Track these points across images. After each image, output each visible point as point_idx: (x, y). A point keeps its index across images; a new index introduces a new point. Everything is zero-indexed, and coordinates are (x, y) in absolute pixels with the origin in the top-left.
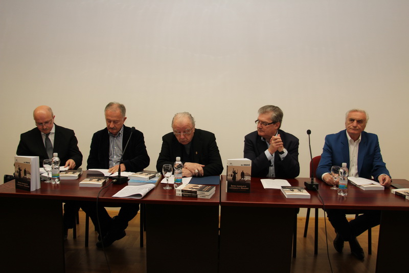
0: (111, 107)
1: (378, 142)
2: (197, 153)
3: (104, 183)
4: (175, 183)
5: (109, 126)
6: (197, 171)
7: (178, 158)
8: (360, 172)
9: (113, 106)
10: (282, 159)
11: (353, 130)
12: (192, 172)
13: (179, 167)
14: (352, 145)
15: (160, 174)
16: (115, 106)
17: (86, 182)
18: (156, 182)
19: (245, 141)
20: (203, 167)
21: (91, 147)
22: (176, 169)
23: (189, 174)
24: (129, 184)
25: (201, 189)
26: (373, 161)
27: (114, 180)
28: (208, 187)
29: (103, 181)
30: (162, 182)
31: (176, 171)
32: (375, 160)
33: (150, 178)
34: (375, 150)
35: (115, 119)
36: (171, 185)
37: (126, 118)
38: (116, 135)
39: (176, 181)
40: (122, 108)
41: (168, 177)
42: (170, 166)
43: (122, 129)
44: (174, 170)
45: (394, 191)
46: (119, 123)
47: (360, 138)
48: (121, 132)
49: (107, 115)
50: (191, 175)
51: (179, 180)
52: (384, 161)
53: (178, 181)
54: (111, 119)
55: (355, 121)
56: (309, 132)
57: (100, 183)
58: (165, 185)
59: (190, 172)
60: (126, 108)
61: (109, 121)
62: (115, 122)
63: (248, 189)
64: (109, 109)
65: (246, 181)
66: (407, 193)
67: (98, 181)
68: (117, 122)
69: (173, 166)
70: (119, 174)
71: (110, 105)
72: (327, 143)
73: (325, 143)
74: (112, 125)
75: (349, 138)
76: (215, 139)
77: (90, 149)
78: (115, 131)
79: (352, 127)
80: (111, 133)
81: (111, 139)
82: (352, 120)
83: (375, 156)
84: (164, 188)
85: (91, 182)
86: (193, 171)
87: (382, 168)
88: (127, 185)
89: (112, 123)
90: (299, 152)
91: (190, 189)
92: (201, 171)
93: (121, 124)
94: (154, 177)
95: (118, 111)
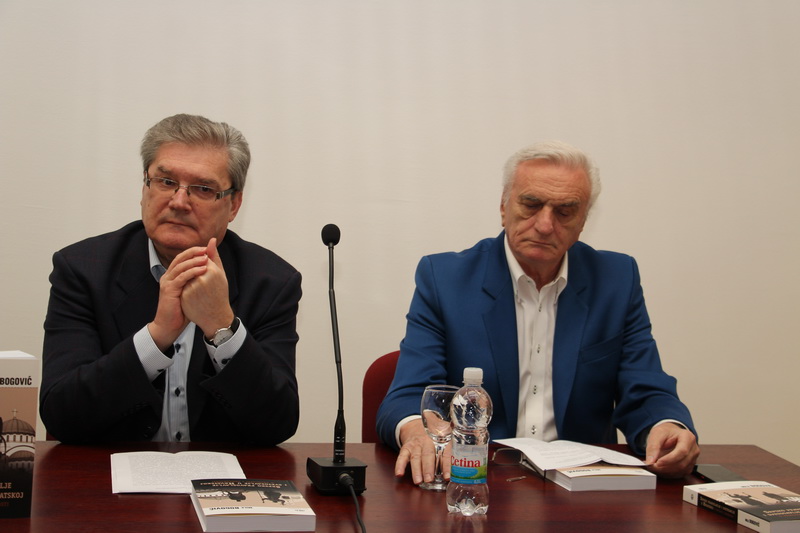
1: (640, 290)
8: (563, 415)
10: (221, 366)
11: (537, 245)
14: (530, 299)
19: (52, 278)
26: (619, 369)
32: (625, 364)
34: (627, 324)
45: (692, 491)
47: (564, 273)
52: (668, 366)
55: (547, 211)
56: (331, 235)
63: (19, 495)
65: (13, 458)
66: (747, 499)
72: (425, 292)
73: (418, 292)
75: (517, 272)
79: (531, 234)
82: (534, 205)
83: (627, 350)
87: (661, 398)
90: (300, 329)
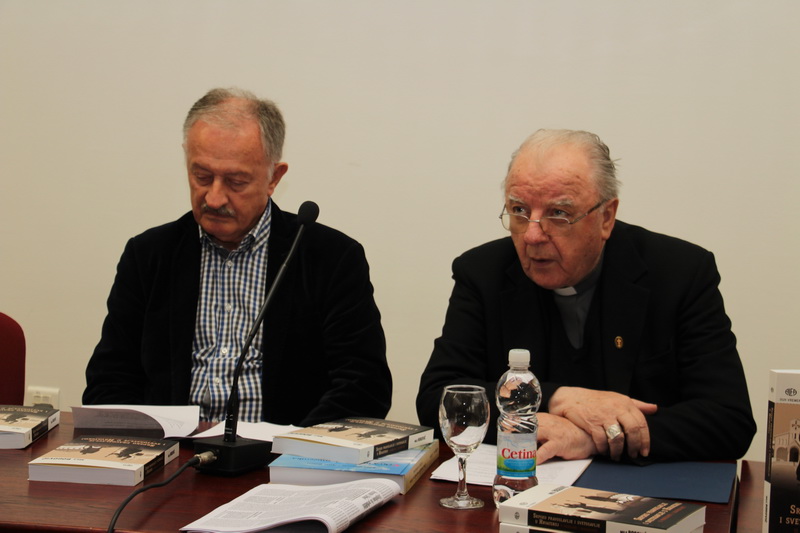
0: (214, 109)
2: (619, 341)
3: (154, 469)
4: (499, 481)
5: (199, 201)
6: (615, 431)
7: (519, 356)
9: (225, 106)
12: (589, 435)
13: (524, 402)
15: (429, 435)
16: (231, 108)
17: (65, 459)
18: (410, 474)
20: (647, 415)
21: (111, 303)
22: (508, 408)
23: (575, 444)
24: (273, 474)
25: (627, 515)
27: (204, 456)
28: (664, 508)
29: (149, 456)
30: (438, 474)
31: (508, 420)
33: (380, 452)
35: (233, 165)
36: (482, 493)
37: (283, 169)
38: (232, 247)
39: (505, 468)
40: (269, 118)
41: (464, 449)
42: (478, 391)
43: (265, 220)
44: (496, 414)
46: (250, 189)
48: (262, 231)
49: (192, 148)
50: (588, 447)
51: (522, 463)
53: (512, 470)
54: (216, 164)
57: (135, 465)
58: (449, 488)
59: (580, 434)
60: (286, 118)
61: (201, 175)
62: (231, 180)
64: (205, 118)
67: (125, 454)
68: (243, 184)
69: (491, 395)
70: (231, 425)
71: (210, 101)
74: (216, 196)
76: (717, 278)
77: (105, 312)
78: (230, 227)
80: (211, 236)
81: (208, 265)
84: (446, 502)
85: (89, 461)
86: (598, 432)
88: (266, 480)
89: (217, 183)
91: (571, 512)
92: (636, 430)
93: (258, 193)
94: (400, 446)
95: (249, 132)
